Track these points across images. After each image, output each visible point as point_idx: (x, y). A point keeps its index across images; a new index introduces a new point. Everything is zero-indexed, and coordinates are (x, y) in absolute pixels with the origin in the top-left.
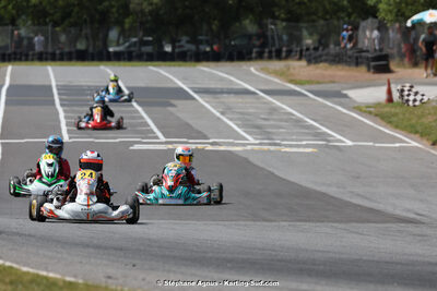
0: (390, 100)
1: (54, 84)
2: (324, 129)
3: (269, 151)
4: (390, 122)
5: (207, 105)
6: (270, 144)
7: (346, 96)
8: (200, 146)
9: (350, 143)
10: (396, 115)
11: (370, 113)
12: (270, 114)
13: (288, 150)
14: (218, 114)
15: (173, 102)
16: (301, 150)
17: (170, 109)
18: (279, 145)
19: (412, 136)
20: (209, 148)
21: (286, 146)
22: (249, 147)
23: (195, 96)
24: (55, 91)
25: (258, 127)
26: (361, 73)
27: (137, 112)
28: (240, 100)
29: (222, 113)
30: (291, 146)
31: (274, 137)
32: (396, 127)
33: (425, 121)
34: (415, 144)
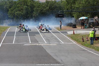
0: (74, 34)
1: (16, 31)
2: (60, 40)
3: (48, 45)
4: (72, 38)
5: (41, 35)
6: (49, 44)
7: (67, 33)
8: (36, 44)
9: (63, 43)
10: (74, 37)
11: (69, 36)
12: (52, 37)
13: (51, 45)
14: (42, 37)
15: (36, 35)
16: (54, 45)
17: (34, 36)
18: (50, 44)
19: (75, 41)
20: (38, 45)
21: (51, 44)
22: (45, 44)
23: (40, 33)
24: (15, 33)
25: (48, 40)
26: (71, 28)
27: (28, 37)
28: (48, 34)
29: (43, 37)
30: (52, 44)
31: (50, 42)
32: (73, 39)
33: (78, 38)
34: (75, 43)
